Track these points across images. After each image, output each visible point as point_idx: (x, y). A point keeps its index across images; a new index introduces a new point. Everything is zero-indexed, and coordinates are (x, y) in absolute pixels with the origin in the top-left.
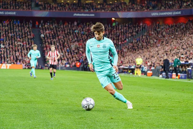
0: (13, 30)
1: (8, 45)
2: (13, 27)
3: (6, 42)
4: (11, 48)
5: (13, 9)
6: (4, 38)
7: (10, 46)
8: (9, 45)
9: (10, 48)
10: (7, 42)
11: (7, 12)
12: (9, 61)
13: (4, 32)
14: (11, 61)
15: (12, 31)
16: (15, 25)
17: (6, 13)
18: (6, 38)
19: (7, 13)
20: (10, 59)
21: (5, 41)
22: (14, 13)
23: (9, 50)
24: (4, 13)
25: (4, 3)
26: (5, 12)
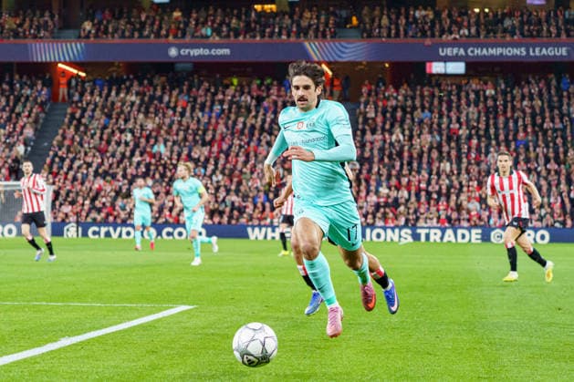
0: (560, 108)
1: (542, 161)
2: (561, 97)
3: (535, 150)
4: (553, 173)
5: (558, 35)
6: (530, 138)
7: (548, 166)
8: (547, 160)
9: (549, 171)
10: (538, 150)
11: (537, 50)
12: (548, 216)
13: (528, 119)
14: (553, 216)
15: (556, 112)
16: (565, 94)
17: (534, 51)
18: (535, 138)
19: (537, 53)
20: (549, 210)
21: (531, 149)
22: (563, 51)
23: (546, 179)
24: (528, 51)
25: (525, 18)
26: (531, 50)
